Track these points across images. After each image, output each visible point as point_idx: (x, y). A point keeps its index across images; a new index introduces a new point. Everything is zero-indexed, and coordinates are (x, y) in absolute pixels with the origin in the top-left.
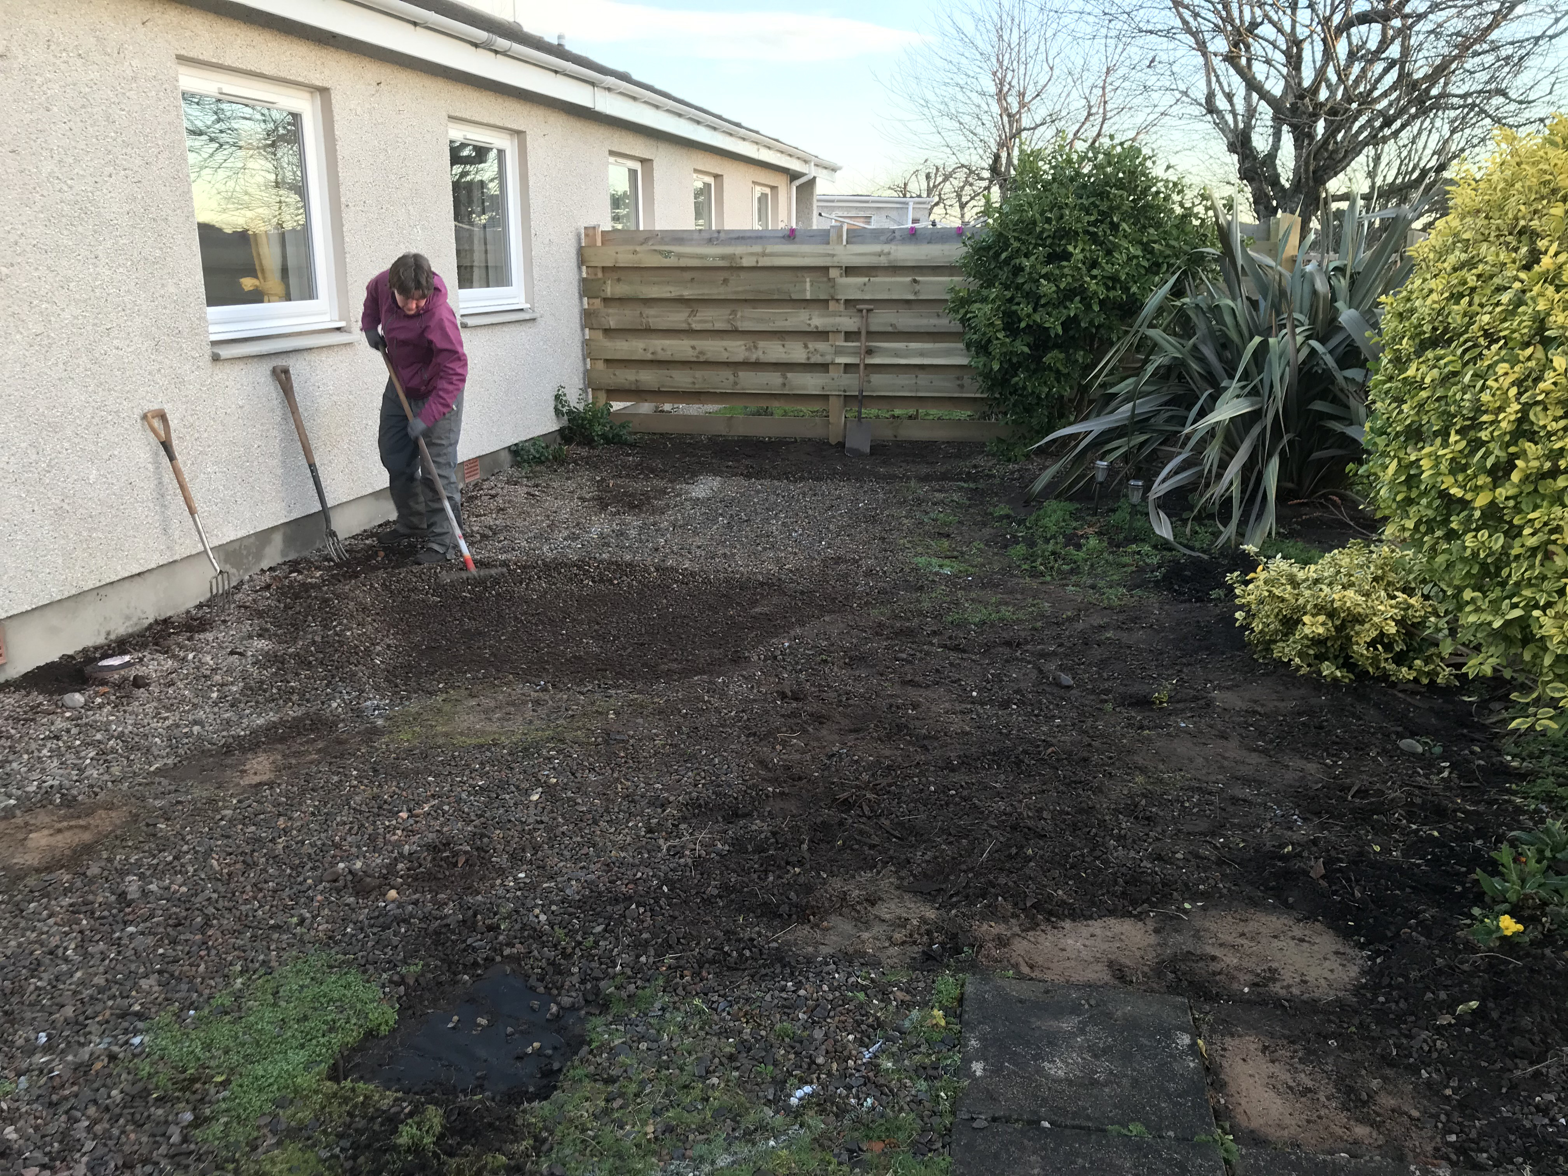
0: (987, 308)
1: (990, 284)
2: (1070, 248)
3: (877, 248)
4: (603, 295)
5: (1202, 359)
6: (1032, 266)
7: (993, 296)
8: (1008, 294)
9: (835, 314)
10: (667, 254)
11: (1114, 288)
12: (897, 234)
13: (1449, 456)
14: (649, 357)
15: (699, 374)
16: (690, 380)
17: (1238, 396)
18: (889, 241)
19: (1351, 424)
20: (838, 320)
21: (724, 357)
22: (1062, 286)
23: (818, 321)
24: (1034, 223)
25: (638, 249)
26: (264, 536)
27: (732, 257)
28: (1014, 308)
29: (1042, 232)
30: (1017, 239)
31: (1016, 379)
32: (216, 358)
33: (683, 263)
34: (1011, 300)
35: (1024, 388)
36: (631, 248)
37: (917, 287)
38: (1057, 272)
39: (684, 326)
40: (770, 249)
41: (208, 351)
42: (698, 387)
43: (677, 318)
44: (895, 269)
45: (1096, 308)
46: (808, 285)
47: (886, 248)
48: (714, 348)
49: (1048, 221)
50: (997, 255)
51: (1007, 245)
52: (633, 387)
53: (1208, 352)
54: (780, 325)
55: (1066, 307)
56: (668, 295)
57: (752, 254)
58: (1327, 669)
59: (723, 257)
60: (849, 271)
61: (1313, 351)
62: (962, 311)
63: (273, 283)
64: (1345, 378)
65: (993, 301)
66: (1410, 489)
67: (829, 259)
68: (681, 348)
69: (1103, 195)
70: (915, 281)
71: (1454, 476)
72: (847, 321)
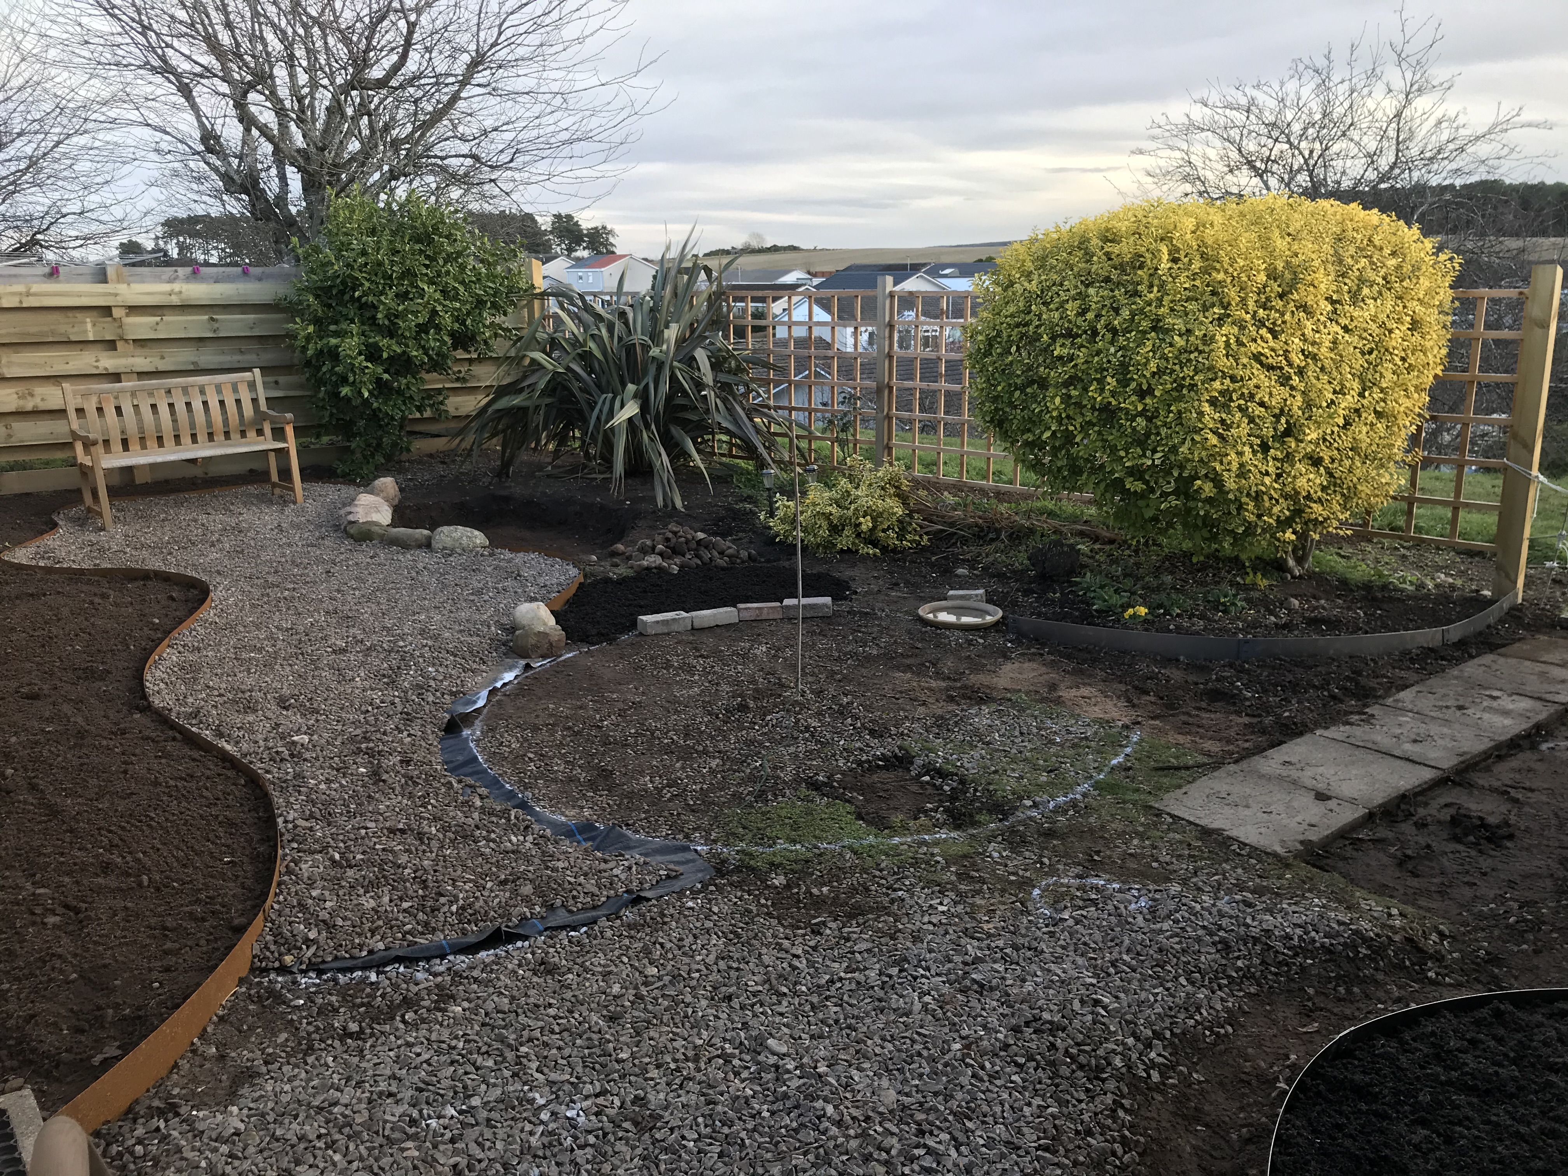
3: (163, 287)
9: (125, 356)
12: (180, 273)
18: (175, 280)
20: (131, 361)
23: (108, 362)
37: (216, 325)
40: (35, 288)
44: (185, 308)
46: (89, 326)
47: (172, 287)
54: (59, 368)
57: (13, 294)
60: (134, 309)
67: (112, 298)
70: (212, 319)
72: (142, 362)
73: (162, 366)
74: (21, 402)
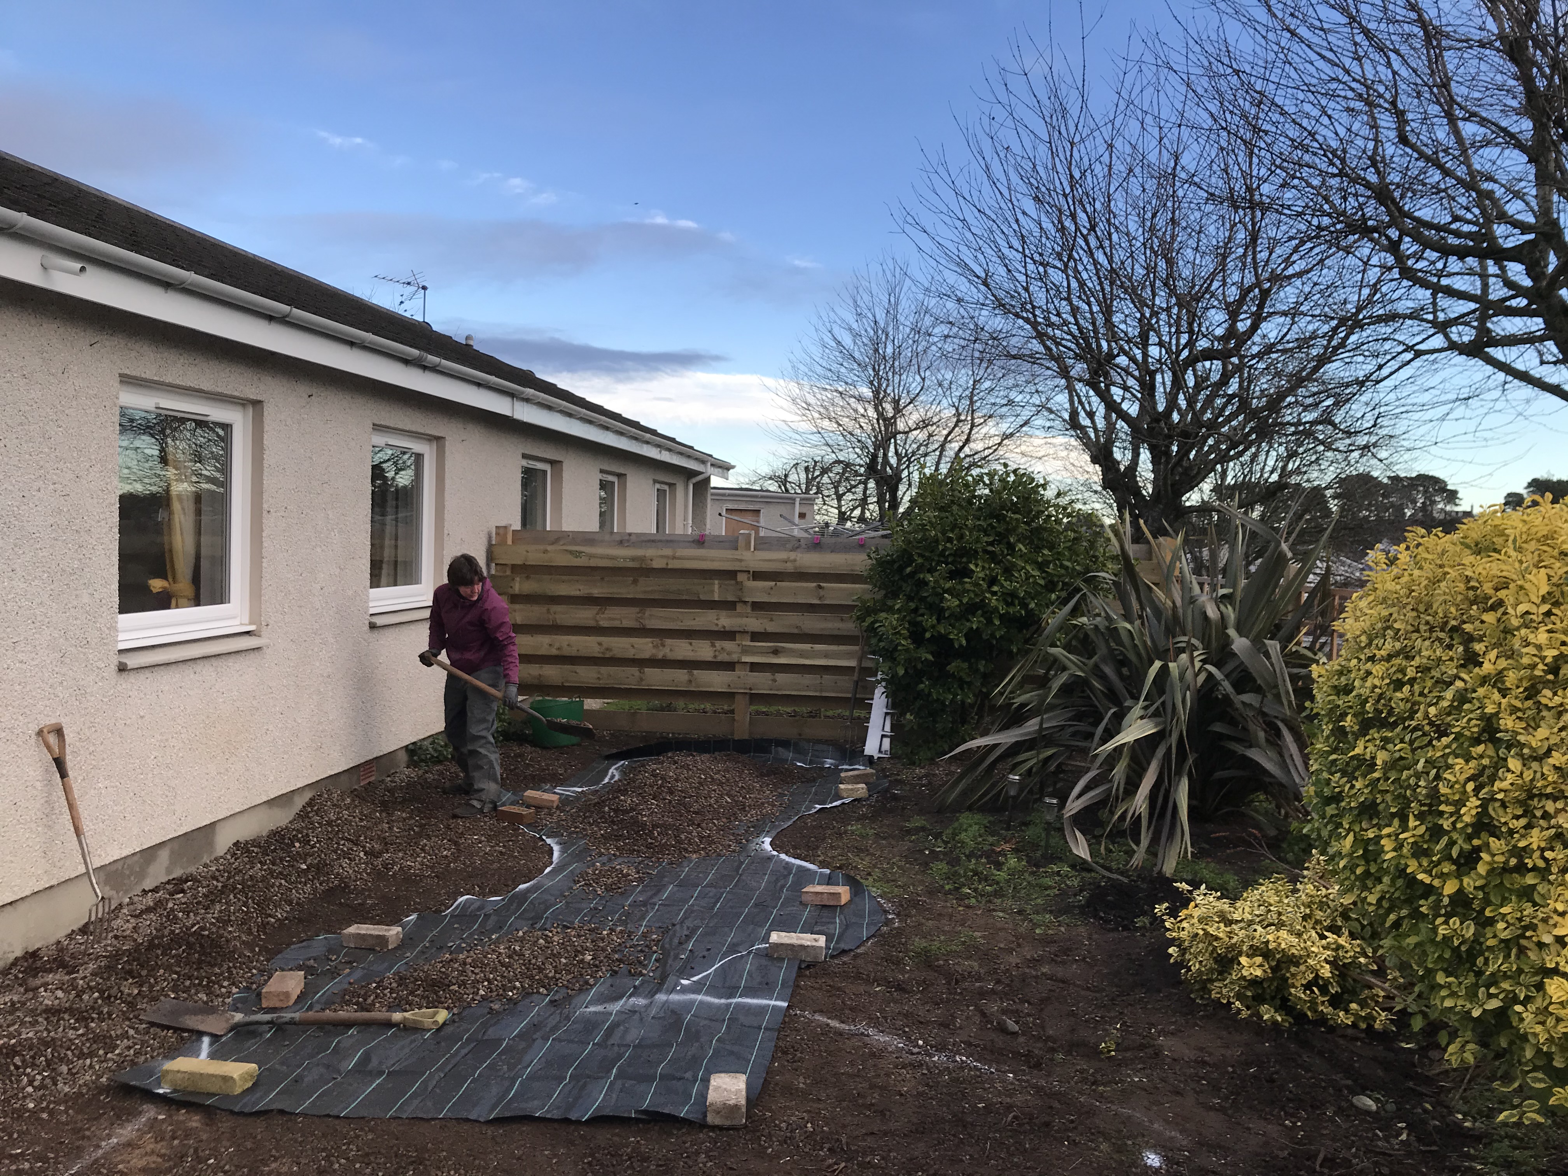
0: (894, 619)
1: (895, 595)
2: (972, 567)
3: (783, 555)
4: (511, 591)
5: (1103, 677)
6: (936, 582)
7: (897, 607)
8: (912, 605)
9: (741, 615)
10: (577, 554)
11: (1012, 604)
12: (803, 542)
13: (1411, 840)
14: (554, 652)
15: (604, 670)
16: (596, 676)
17: (1142, 718)
18: (794, 549)
19: (1251, 746)
20: (744, 621)
21: (630, 654)
22: (965, 600)
23: (725, 621)
24: (937, 541)
25: (549, 548)
26: (149, 853)
27: (642, 559)
28: (920, 618)
29: (944, 550)
30: (920, 555)
31: (922, 686)
32: (122, 669)
33: (593, 563)
34: (915, 610)
35: (930, 694)
36: (542, 547)
37: (822, 592)
38: (959, 587)
39: (592, 623)
40: (680, 552)
41: (115, 660)
42: (602, 683)
43: (584, 615)
44: (801, 576)
45: (997, 622)
46: (716, 587)
47: (793, 555)
48: (621, 646)
49: (950, 540)
50: (901, 569)
51: (911, 561)
52: (536, 682)
53: (1108, 670)
54: (687, 624)
55: (968, 620)
56: (577, 593)
57: (662, 557)
58: (1268, 1013)
59: (633, 559)
60: (757, 576)
61: (1210, 675)
62: (869, 620)
63: (184, 585)
64: (1243, 703)
65: (899, 611)
66: (1368, 862)
67: (738, 563)
68: (589, 645)
69: (1000, 518)
70: (820, 587)
71: (1418, 859)
72: (755, 623)
73: (771, 627)
74: (654, 651)
